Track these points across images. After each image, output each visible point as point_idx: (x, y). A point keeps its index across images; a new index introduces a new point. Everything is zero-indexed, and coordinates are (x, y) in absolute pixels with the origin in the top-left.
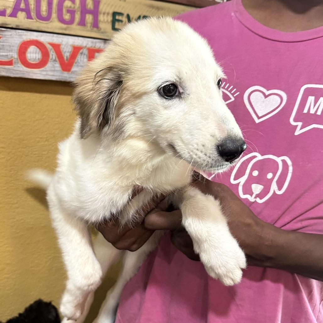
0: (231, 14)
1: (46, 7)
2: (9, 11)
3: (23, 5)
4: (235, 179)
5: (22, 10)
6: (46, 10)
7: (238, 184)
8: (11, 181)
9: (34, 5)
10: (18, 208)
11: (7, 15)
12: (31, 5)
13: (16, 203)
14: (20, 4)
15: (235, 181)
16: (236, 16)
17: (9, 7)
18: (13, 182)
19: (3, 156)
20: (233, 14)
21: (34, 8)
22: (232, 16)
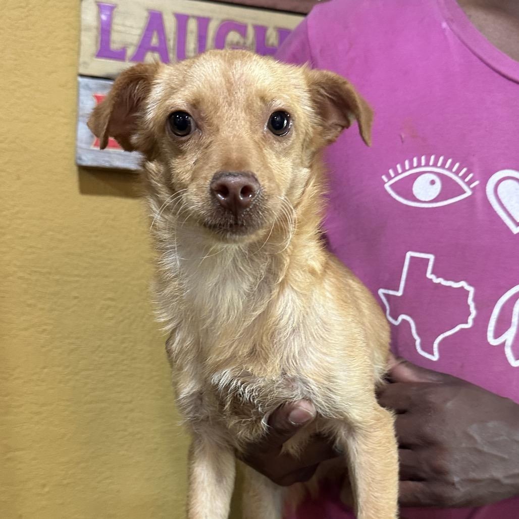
0: (440, 25)
1: (195, 44)
2: (130, 52)
3: (155, 41)
4: (497, 335)
5: (154, 49)
6: (195, 49)
7: (503, 345)
8: (123, 360)
9: (174, 40)
10: (132, 410)
11: (127, 58)
12: (169, 40)
13: (130, 402)
14: (151, 38)
15: (497, 340)
16: (452, 30)
17: (131, 44)
18: (125, 362)
19: (111, 315)
20: (444, 25)
21: (174, 45)
22: (444, 30)
